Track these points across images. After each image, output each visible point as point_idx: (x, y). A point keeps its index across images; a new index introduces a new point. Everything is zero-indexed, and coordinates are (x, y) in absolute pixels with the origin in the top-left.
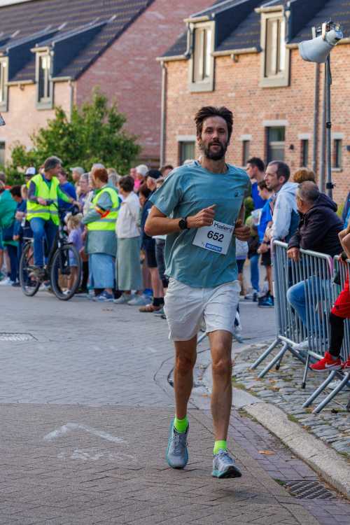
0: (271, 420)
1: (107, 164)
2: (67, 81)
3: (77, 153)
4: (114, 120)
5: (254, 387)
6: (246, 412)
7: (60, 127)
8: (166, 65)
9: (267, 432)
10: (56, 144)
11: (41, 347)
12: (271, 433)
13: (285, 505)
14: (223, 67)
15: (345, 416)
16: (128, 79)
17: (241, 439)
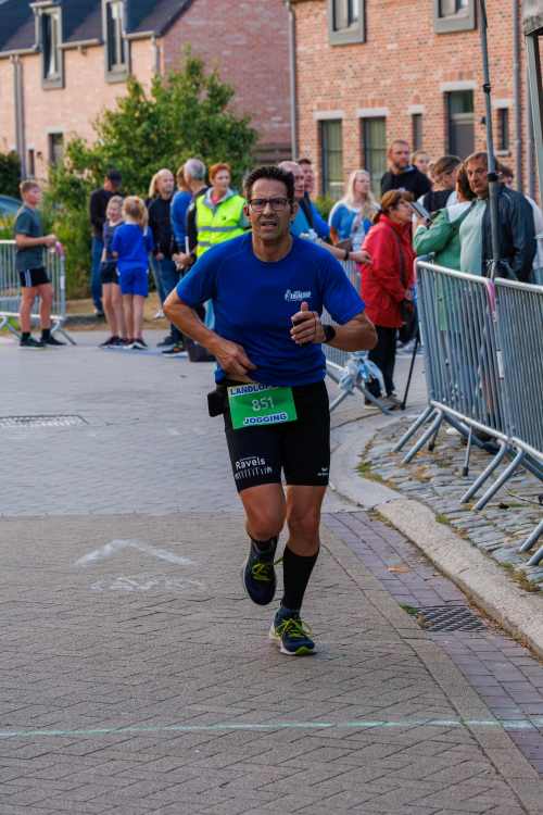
0: (413, 521)
1: (209, 160)
2: (148, 38)
3: (163, 146)
4: (216, 93)
5: (394, 477)
6: (378, 514)
7: (136, 108)
8: (293, 7)
9: (405, 540)
10: (131, 134)
11: (93, 434)
12: (410, 541)
13: (408, 641)
14: (378, 6)
15: (517, 512)
16: (241, 30)
17: (364, 552)
